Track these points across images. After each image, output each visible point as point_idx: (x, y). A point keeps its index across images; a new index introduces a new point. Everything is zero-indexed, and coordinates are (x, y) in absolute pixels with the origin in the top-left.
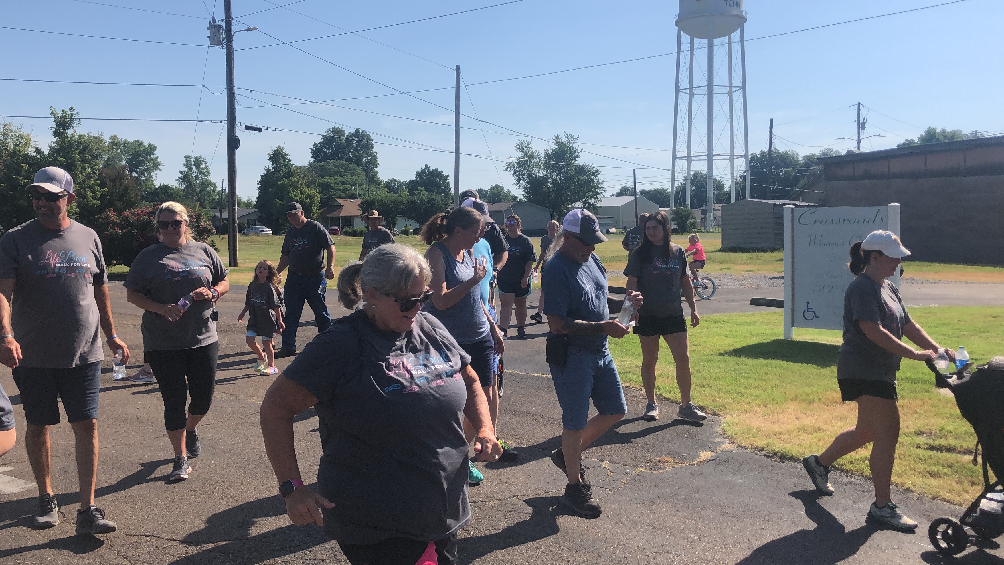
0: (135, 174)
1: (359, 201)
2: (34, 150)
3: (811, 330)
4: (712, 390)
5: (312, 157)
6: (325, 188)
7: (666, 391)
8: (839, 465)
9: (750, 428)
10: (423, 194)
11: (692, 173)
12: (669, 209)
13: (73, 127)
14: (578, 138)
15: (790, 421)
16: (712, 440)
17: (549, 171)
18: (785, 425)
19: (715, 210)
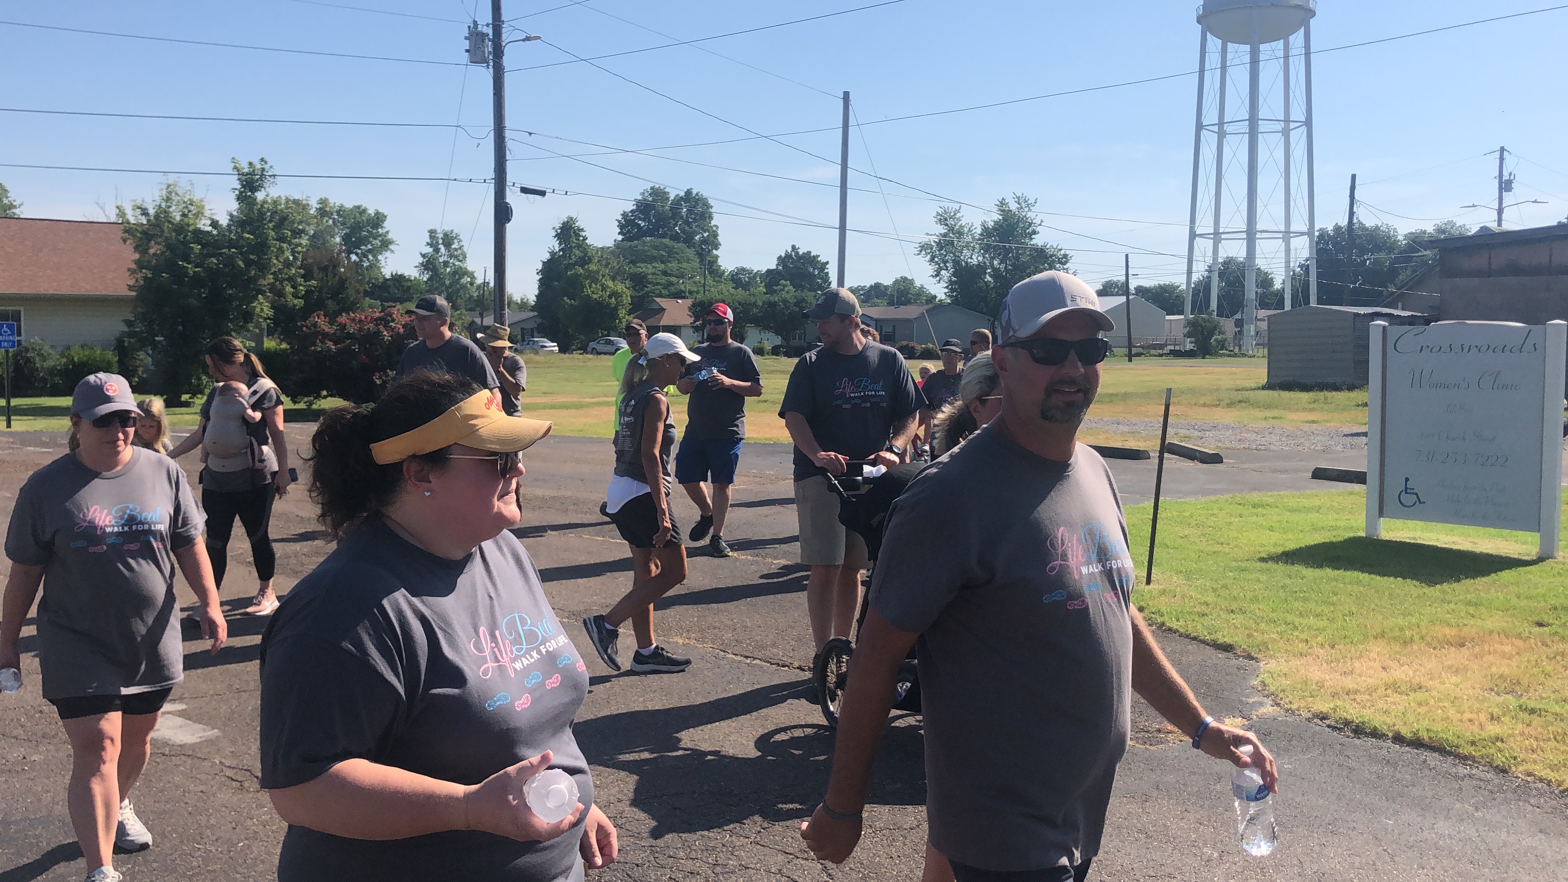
0: (354, 257)
1: (689, 302)
2: (209, 222)
3: (1410, 523)
4: (1246, 618)
5: (619, 233)
6: (638, 281)
7: (1171, 618)
8: (1451, 747)
9: (1306, 683)
10: (788, 291)
11: (1220, 260)
12: (1182, 317)
13: (265, 189)
14: (1035, 203)
15: (1372, 672)
16: (1244, 699)
17: (987, 256)
18: (1364, 678)
19: (1258, 320)
